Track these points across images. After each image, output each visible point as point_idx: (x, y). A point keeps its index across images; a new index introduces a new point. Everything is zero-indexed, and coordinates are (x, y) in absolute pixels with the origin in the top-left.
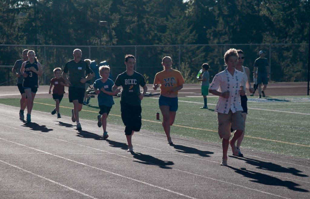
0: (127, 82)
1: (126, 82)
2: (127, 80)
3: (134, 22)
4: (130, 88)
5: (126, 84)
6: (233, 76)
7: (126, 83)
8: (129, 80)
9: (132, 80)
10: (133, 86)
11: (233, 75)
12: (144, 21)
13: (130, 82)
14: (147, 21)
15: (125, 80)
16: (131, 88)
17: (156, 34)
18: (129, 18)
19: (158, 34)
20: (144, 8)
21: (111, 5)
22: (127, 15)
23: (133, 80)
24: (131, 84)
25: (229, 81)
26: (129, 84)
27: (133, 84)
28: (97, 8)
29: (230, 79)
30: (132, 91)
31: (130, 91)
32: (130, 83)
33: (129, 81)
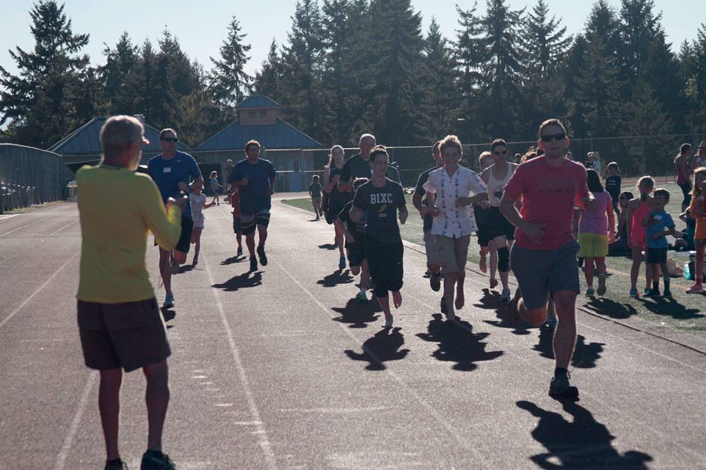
0: (375, 199)
1: (372, 199)
2: (374, 195)
3: (593, 109)
4: (381, 211)
5: (372, 203)
6: (451, 178)
7: (374, 201)
8: (378, 195)
9: (383, 195)
10: (385, 206)
11: (451, 176)
12: (606, 108)
13: (381, 198)
14: (609, 108)
15: (372, 196)
16: (383, 210)
17: (620, 123)
18: (587, 105)
19: (623, 123)
20: (606, 92)
21: (566, 89)
22: (585, 101)
23: (385, 195)
24: (382, 202)
25: (443, 186)
26: (378, 202)
27: (386, 202)
28: (548, 95)
29: (445, 183)
30: (385, 215)
31: (381, 215)
32: (380, 200)
33: (378, 197)
